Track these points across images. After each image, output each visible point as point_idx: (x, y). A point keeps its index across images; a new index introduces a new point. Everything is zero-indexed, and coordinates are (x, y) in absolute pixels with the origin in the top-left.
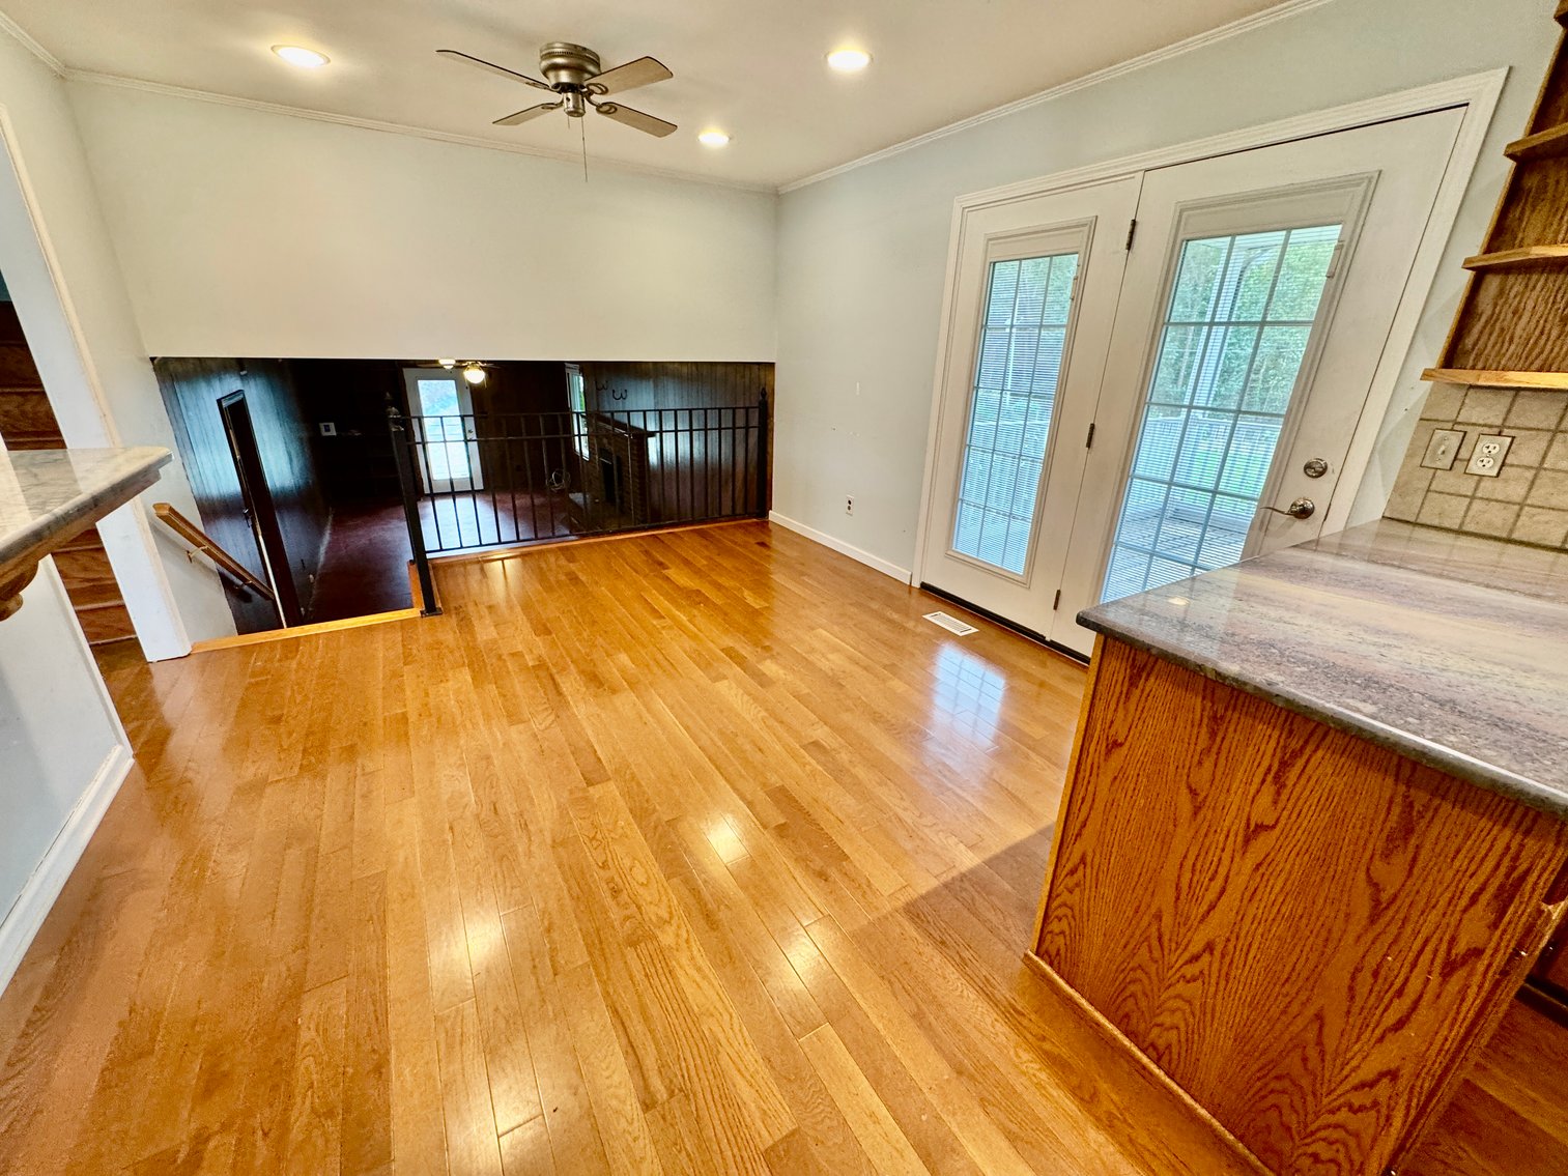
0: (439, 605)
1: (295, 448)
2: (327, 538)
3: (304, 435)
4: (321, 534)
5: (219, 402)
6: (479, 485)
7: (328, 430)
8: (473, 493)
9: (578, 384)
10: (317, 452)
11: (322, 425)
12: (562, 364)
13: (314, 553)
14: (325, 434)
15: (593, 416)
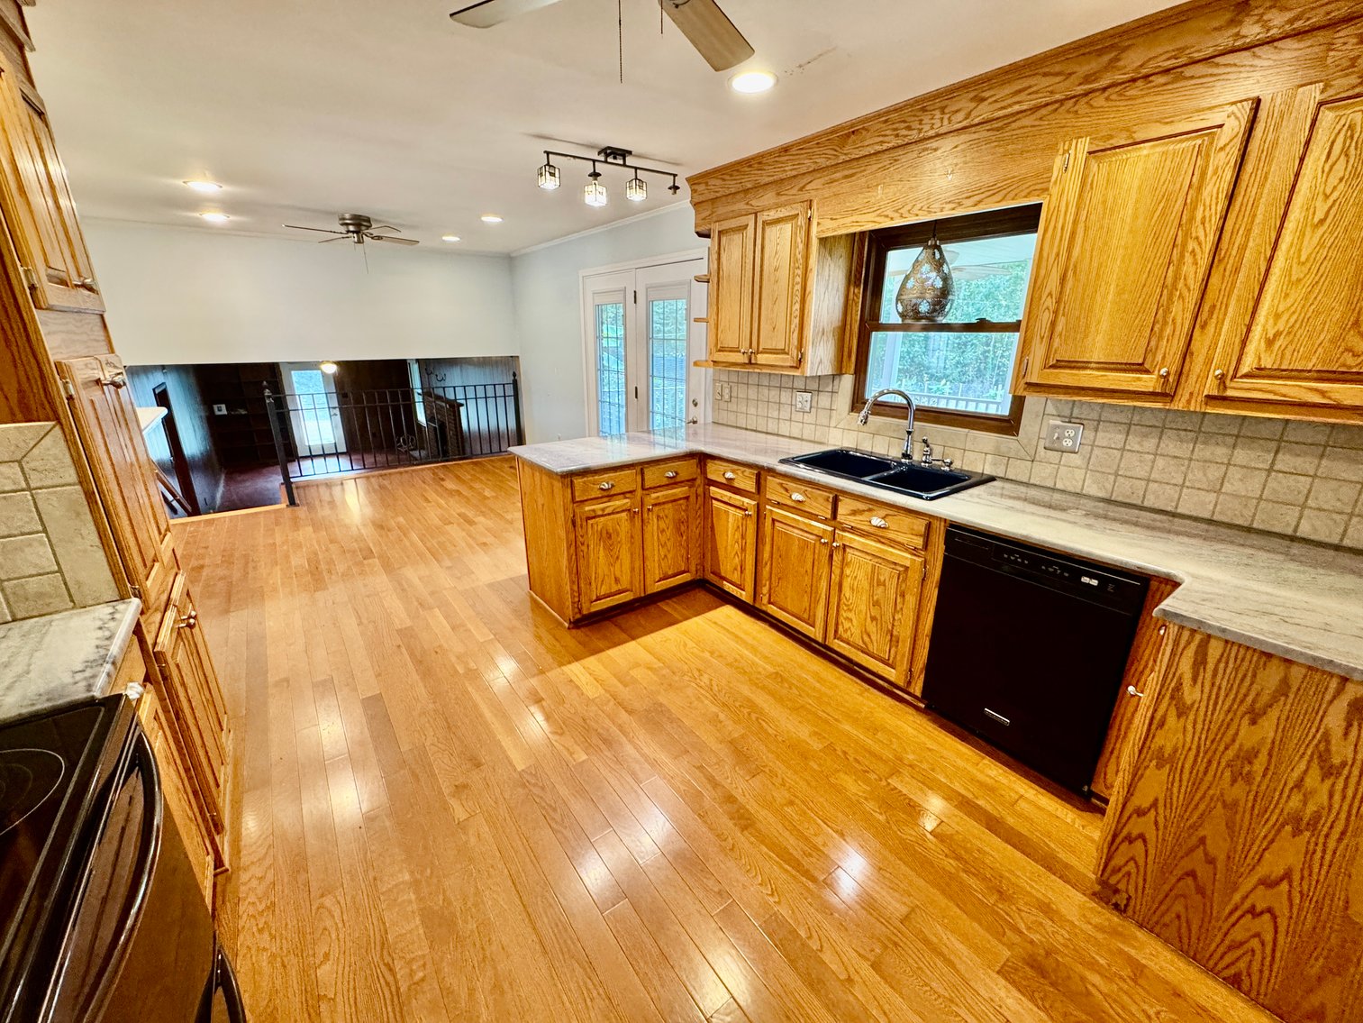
0: (297, 501)
1: (197, 423)
2: (221, 489)
3: (203, 414)
4: (217, 484)
5: (154, 390)
6: (342, 448)
7: (220, 410)
8: (337, 454)
9: (415, 371)
10: (214, 426)
11: (215, 407)
12: (405, 361)
13: (213, 498)
14: (217, 413)
15: (428, 394)
